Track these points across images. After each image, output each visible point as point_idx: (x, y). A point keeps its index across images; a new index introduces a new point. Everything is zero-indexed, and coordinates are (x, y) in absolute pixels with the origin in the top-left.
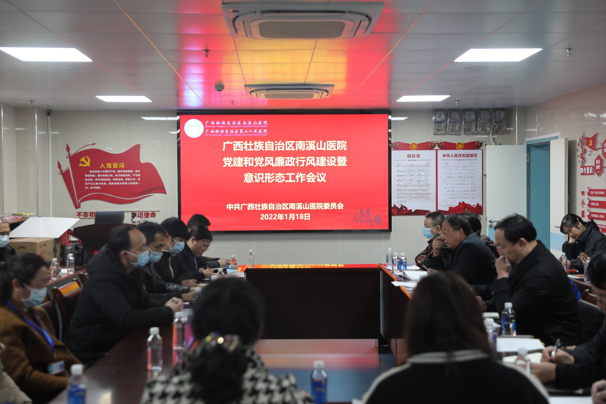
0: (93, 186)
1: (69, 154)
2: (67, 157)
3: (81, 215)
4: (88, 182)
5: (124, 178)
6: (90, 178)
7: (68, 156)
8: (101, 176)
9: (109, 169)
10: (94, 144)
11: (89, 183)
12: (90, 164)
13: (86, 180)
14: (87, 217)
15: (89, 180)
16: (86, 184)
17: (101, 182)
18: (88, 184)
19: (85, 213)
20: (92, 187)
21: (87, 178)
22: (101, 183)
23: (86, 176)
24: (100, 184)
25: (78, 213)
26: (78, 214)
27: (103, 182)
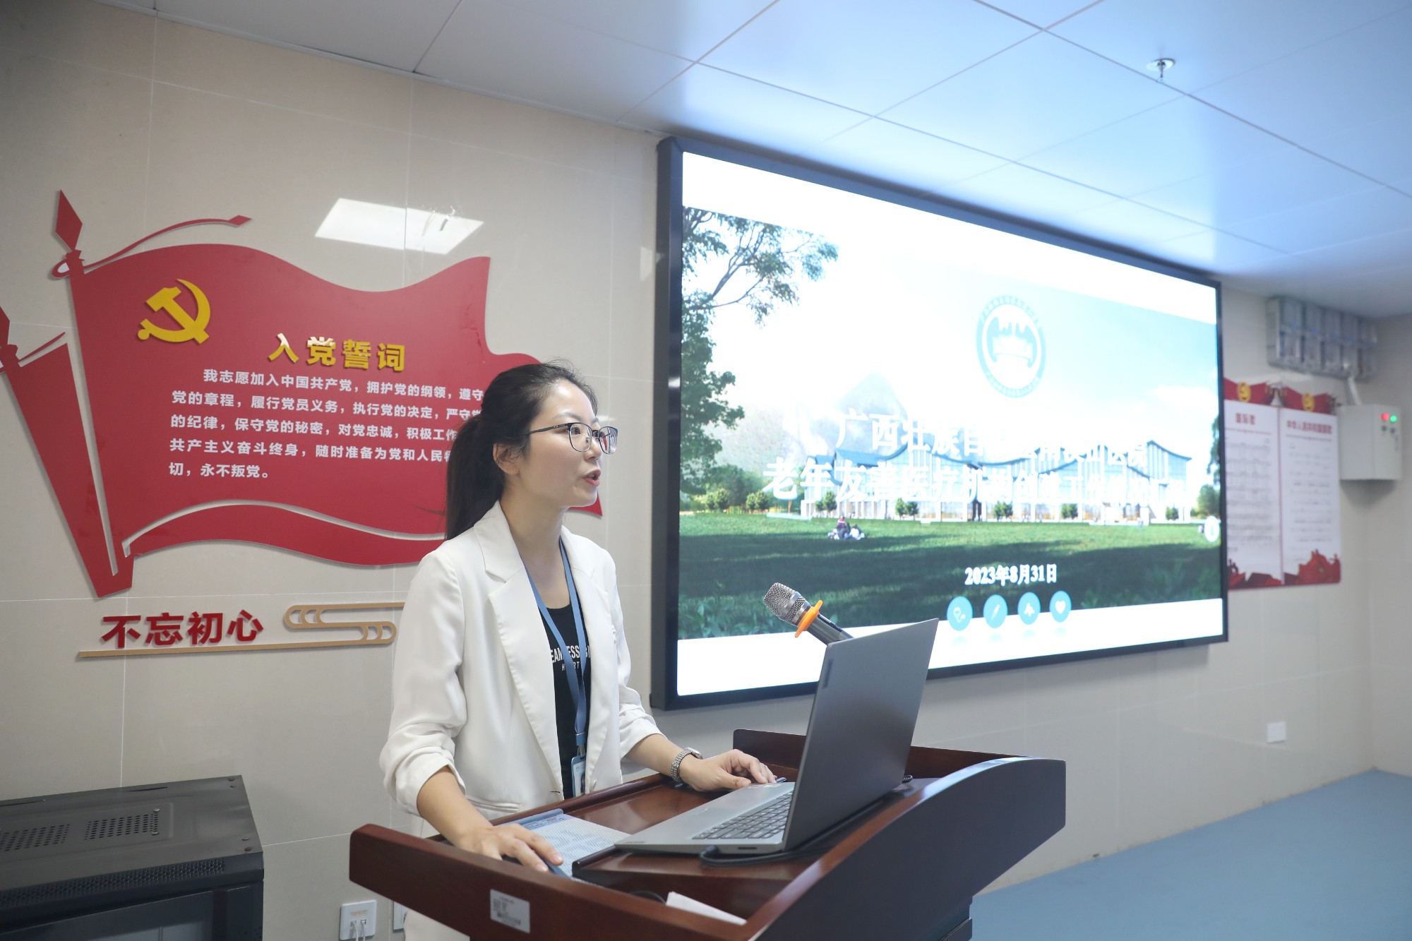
0: (215, 459)
1: (73, 258)
2: (55, 274)
3: (135, 635)
4: (186, 434)
5: (400, 425)
6: (204, 410)
7: (64, 268)
8: (273, 402)
9: (321, 370)
10: (239, 221)
11: (195, 443)
12: (207, 330)
13: (176, 421)
14: (171, 642)
15: (193, 421)
16: (177, 444)
17: (268, 438)
18: (186, 445)
19: (160, 624)
20: (213, 465)
21: (187, 410)
22: (267, 447)
23: (179, 396)
24: (260, 449)
25: (107, 620)
26: (111, 627)
27: (284, 439)
